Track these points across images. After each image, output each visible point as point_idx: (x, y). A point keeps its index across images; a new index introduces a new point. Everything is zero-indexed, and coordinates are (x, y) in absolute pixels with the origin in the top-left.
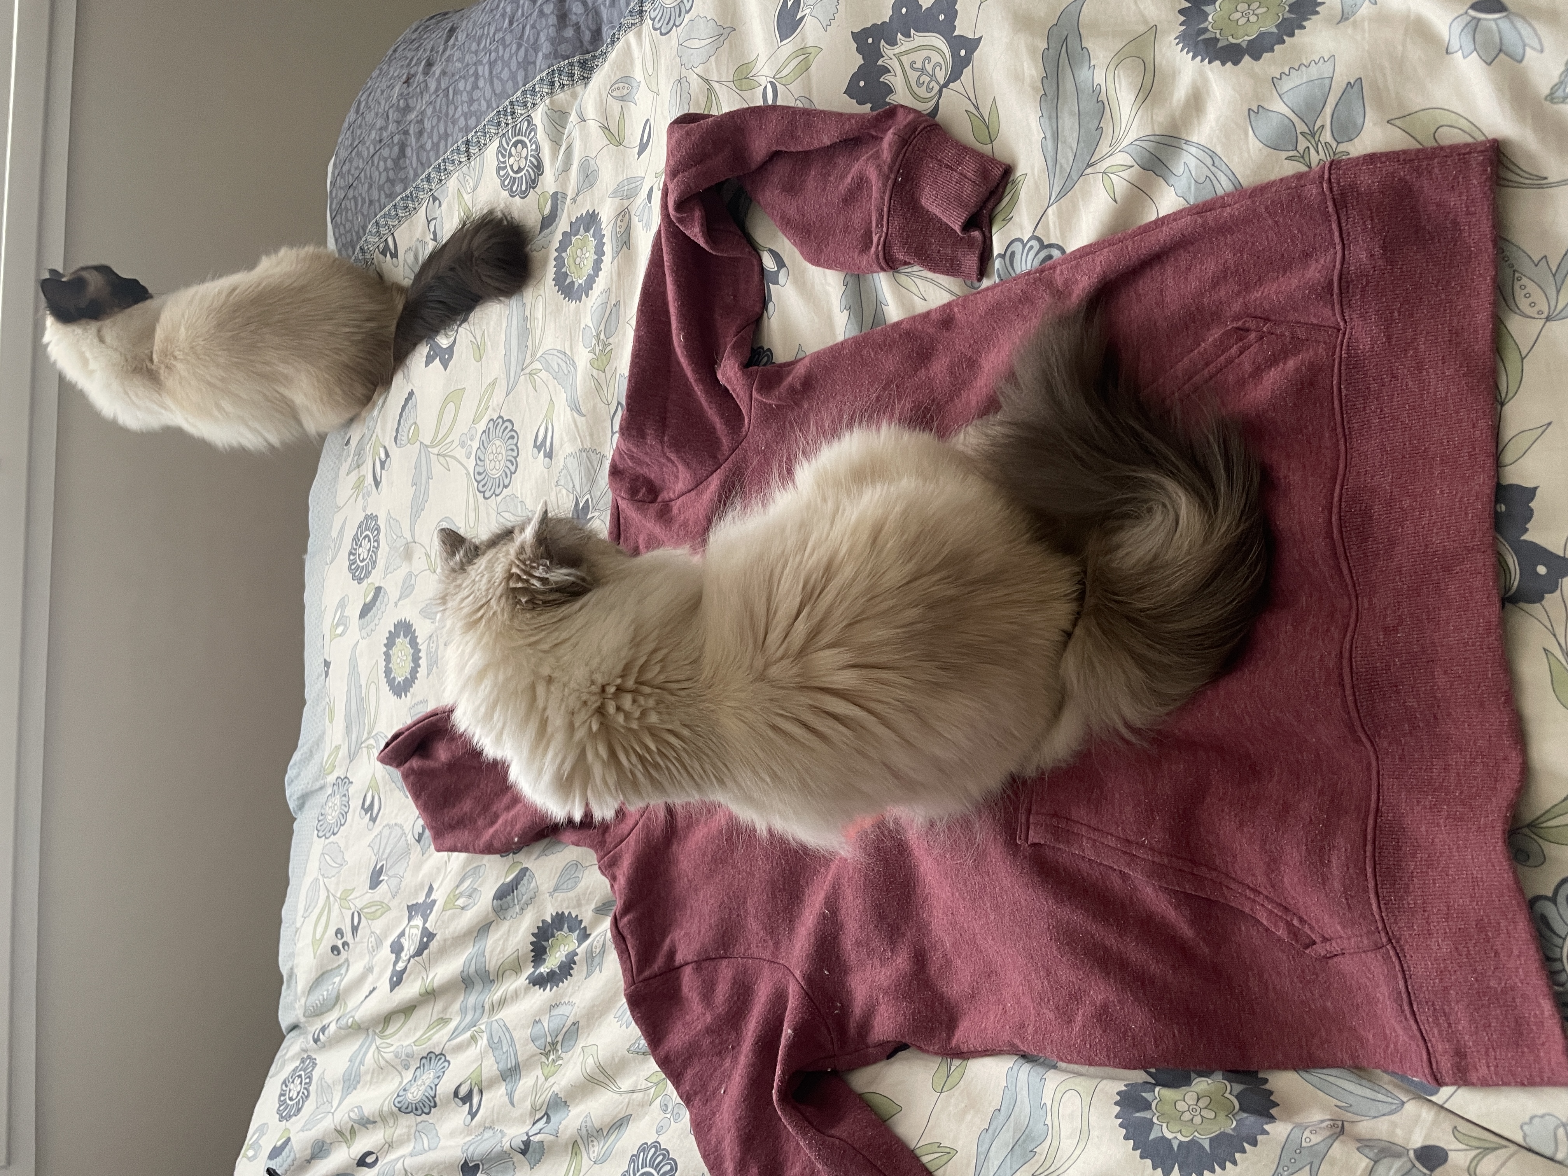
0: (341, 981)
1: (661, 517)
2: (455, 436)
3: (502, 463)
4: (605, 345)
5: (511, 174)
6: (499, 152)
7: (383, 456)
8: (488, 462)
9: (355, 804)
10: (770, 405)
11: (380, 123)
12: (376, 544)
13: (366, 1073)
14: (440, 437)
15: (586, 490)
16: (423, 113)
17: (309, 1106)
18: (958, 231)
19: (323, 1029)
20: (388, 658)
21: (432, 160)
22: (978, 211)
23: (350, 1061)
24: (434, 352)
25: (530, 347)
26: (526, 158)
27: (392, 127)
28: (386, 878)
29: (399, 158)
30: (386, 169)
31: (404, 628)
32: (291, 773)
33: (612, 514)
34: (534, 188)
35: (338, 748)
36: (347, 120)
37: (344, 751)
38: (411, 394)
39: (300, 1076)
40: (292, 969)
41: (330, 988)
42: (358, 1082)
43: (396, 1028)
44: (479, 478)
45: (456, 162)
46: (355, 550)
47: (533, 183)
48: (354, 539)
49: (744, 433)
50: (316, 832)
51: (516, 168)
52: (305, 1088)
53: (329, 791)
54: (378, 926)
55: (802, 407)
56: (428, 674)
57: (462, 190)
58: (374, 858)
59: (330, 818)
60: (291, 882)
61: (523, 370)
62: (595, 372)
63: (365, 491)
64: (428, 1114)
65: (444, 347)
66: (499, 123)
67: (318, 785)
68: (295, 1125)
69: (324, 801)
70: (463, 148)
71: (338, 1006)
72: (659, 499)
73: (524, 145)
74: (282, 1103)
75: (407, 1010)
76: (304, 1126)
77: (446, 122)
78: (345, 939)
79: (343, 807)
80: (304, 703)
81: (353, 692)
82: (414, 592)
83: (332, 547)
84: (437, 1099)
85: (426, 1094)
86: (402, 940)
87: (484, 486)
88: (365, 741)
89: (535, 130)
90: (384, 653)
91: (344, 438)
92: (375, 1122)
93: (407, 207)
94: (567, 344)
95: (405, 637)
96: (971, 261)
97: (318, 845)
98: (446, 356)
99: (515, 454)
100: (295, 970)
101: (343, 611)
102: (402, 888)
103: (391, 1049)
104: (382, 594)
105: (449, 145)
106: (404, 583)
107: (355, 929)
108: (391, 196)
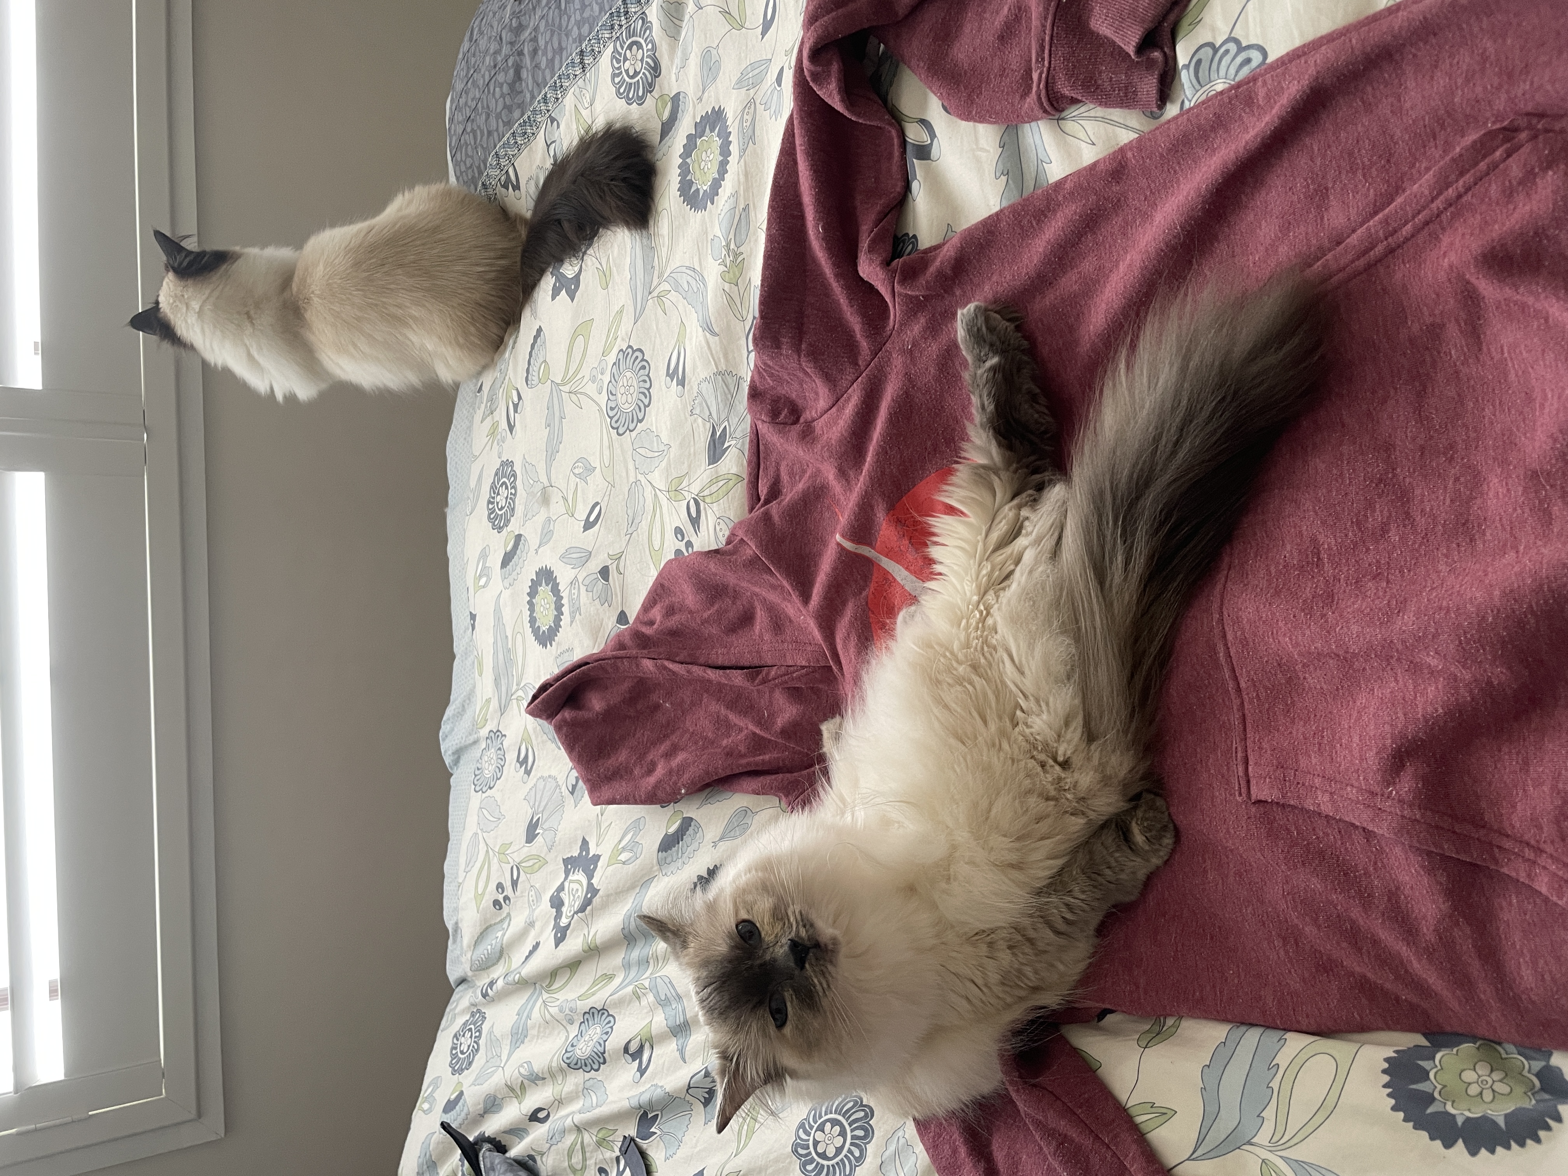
0: (504, 935)
1: (804, 438)
2: (585, 372)
3: (634, 395)
4: (736, 255)
5: (627, 79)
6: (613, 57)
7: (516, 399)
8: (620, 396)
9: (511, 757)
10: (917, 297)
11: (493, 47)
12: (513, 491)
13: (533, 1027)
14: (571, 373)
15: (723, 417)
16: (536, 29)
17: (479, 1060)
18: (1132, 54)
19: (491, 984)
20: (531, 604)
21: (548, 78)
22: (1156, 27)
23: (518, 1014)
24: (560, 282)
25: (657, 268)
26: (642, 60)
27: (506, 50)
28: (541, 831)
29: (514, 82)
30: (503, 96)
31: (546, 576)
32: (445, 728)
33: (751, 441)
34: (651, 92)
35: (488, 701)
36: (461, 50)
37: (494, 704)
38: (540, 330)
39: (470, 1030)
40: (457, 923)
41: (494, 942)
42: (526, 1036)
43: (562, 983)
44: (611, 414)
45: (571, 76)
46: (493, 498)
47: (650, 87)
48: (492, 487)
49: (889, 333)
50: (473, 787)
51: (631, 73)
52: (475, 1042)
53: (484, 746)
54: (537, 879)
55: (954, 294)
56: (572, 622)
57: (579, 107)
58: (530, 812)
59: (487, 772)
60: (452, 837)
61: (650, 293)
62: (727, 286)
63: (499, 437)
64: (597, 1070)
65: (570, 277)
66: (612, 27)
67: (471, 739)
68: (468, 1077)
69: (479, 755)
70: (577, 60)
71: (503, 960)
72: (802, 420)
73: (639, 46)
74: (454, 1056)
75: (573, 965)
76: (476, 1080)
77: (559, 34)
78: (505, 894)
79: (500, 761)
80: (453, 657)
81: (499, 644)
82: (553, 538)
83: (471, 496)
84: (606, 1055)
85: (595, 1050)
86: (562, 895)
87: (617, 422)
88: (515, 692)
89: (650, 28)
90: (528, 602)
91: (476, 385)
92: (544, 1079)
93: (525, 133)
94: (696, 259)
95: (547, 585)
96: (1149, 85)
97: (476, 799)
98: (572, 287)
99: (647, 385)
100: (460, 925)
101: (484, 563)
102: (557, 842)
103: (558, 1003)
104: (522, 541)
105: (564, 59)
106: (543, 529)
107: (515, 883)
108: (509, 124)
